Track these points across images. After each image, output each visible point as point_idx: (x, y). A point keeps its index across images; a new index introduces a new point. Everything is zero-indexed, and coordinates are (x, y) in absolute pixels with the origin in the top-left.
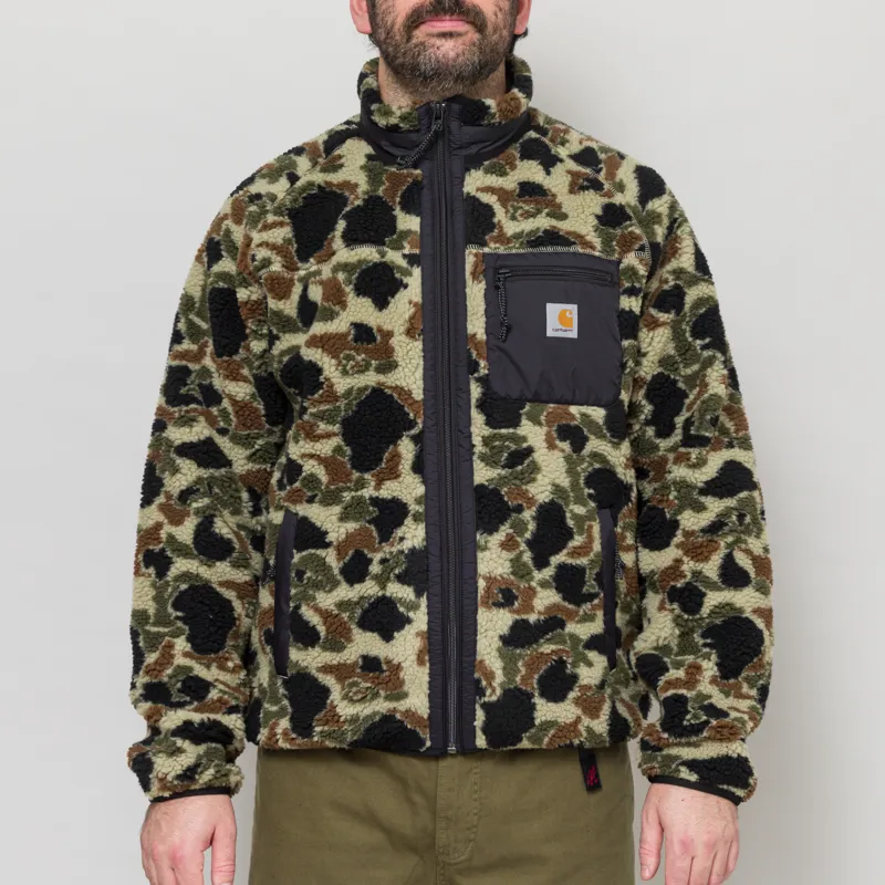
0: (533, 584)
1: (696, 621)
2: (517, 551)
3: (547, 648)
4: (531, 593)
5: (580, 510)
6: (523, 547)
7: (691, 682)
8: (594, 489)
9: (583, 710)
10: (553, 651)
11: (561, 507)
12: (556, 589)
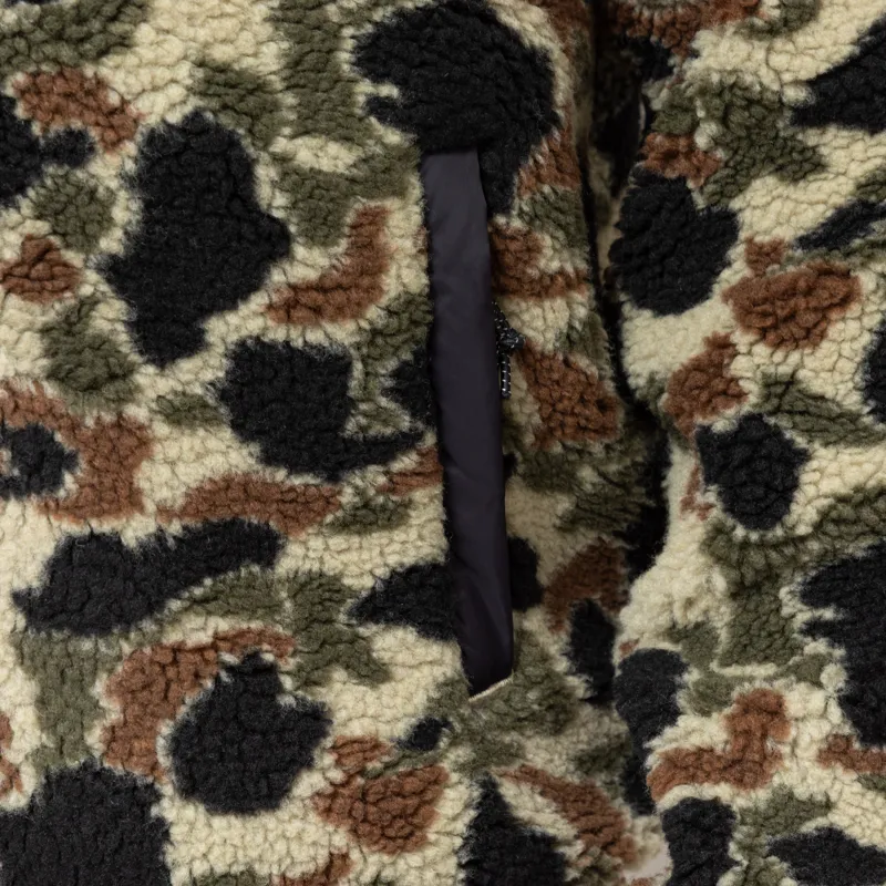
0: (137, 412)
1: (777, 546)
2: (69, 299)
3: (196, 630)
4: (128, 445)
5: (328, 157)
6: (91, 282)
7: (747, 762)
8: (401, 83)
9: (354, 831)
10: (217, 637)
11: (232, 142)
12: (236, 426)
